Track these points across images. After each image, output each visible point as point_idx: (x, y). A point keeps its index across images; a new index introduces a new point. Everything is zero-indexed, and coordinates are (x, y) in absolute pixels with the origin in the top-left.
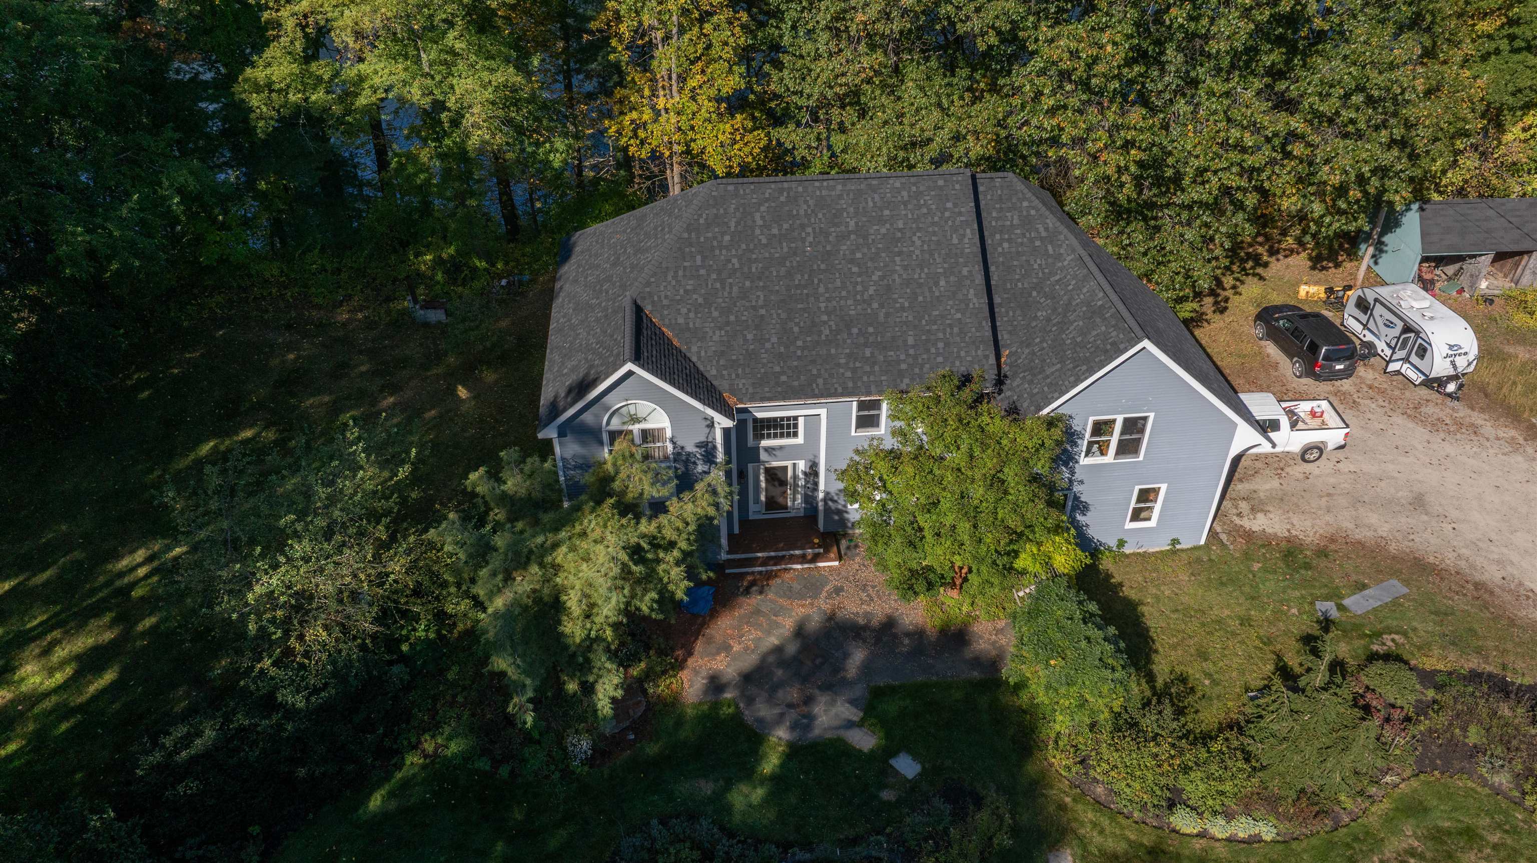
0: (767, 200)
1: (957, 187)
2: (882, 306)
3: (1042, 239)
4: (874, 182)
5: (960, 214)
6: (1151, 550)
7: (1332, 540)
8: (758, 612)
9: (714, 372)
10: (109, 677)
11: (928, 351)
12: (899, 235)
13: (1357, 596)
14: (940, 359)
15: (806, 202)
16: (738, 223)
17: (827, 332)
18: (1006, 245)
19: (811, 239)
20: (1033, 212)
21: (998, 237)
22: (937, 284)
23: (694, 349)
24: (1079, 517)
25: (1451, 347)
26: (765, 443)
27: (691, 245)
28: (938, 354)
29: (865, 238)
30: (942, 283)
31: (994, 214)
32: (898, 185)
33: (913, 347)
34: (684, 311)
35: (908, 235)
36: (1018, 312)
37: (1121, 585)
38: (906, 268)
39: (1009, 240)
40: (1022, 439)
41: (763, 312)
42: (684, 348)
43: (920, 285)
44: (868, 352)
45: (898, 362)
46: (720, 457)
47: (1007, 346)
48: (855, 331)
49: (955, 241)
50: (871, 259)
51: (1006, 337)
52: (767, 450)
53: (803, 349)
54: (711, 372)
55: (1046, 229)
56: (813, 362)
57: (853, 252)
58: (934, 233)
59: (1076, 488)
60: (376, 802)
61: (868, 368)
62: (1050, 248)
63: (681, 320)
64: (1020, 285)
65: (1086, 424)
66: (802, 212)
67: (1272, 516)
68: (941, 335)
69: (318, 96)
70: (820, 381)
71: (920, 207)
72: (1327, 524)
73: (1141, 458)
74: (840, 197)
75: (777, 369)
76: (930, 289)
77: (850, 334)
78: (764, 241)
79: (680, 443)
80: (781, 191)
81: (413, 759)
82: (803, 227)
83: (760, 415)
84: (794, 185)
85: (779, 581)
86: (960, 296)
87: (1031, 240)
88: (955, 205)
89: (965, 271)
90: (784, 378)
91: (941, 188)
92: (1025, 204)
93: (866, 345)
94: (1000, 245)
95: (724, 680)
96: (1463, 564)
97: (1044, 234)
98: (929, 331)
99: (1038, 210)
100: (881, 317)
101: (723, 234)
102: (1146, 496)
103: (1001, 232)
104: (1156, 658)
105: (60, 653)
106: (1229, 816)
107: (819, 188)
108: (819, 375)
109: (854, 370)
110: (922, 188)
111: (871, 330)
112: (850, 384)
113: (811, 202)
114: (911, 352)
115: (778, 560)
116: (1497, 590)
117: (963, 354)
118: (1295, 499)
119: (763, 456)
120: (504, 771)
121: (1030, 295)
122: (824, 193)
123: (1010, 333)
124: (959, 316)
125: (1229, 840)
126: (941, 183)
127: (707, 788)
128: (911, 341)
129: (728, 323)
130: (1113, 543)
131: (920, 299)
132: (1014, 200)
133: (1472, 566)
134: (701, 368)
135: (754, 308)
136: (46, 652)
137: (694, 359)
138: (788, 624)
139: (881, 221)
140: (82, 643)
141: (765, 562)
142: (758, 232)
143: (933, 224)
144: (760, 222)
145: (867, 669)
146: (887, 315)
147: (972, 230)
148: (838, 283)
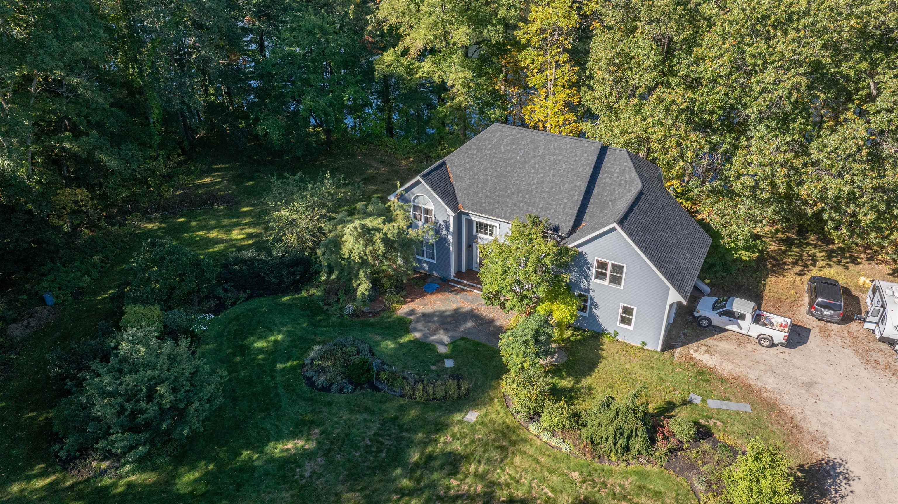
1: (593, 148)
4: (558, 138)
5: (588, 160)
6: (632, 344)
11: (546, 211)
12: (558, 162)
13: (719, 401)
16: (496, 141)
17: (509, 192)
19: (521, 154)
20: (627, 169)
21: (606, 175)
22: (563, 186)
23: (457, 184)
26: (480, 235)
27: (475, 145)
28: (549, 214)
29: (543, 160)
30: (566, 186)
31: (609, 165)
32: (567, 141)
33: (541, 208)
34: (461, 169)
35: (562, 162)
36: (599, 209)
37: (603, 350)
38: (553, 175)
39: (610, 178)
41: (489, 177)
42: (454, 183)
43: (556, 184)
44: (521, 205)
45: (532, 212)
47: (586, 222)
48: (521, 195)
49: (580, 170)
50: (541, 169)
52: (480, 238)
54: (459, 194)
57: (535, 164)
58: (573, 165)
59: (592, 293)
63: (458, 172)
64: (605, 198)
65: (593, 260)
66: (523, 143)
68: (555, 207)
70: (497, 210)
71: (572, 152)
73: (622, 288)
74: (541, 141)
75: (483, 201)
76: (560, 187)
77: (518, 196)
78: (503, 151)
79: (437, 218)
80: (519, 133)
82: (521, 149)
84: (525, 132)
85: (466, 293)
86: (571, 193)
87: (620, 181)
88: (588, 156)
89: (578, 184)
92: (626, 164)
94: (605, 178)
99: (630, 168)
102: (627, 311)
103: (608, 173)
106: (554, 434)
109: (512, 210)
110: (577, 145)
111: (527, 196)
112: (508, 215)
113: (529, 140)
114: (539, 210)
115: (470, 286)
117: (560, 217)
118: (735, 357)
121: (608, 203)
122: (536, 138)
123: (590, 216)
124: (566, 201)
125: (546, 443)
126: (586, 145)
127: (378, 338)
128: (541, 205)
129: (474, 178)
130: (612, 333)
132: (621, 161)
134: (456, 192)
137: (455, 188)
138: (454, 306)
141: (465, 285)
143: (574, 161)
147: (590, 168)
148: (523, 175)
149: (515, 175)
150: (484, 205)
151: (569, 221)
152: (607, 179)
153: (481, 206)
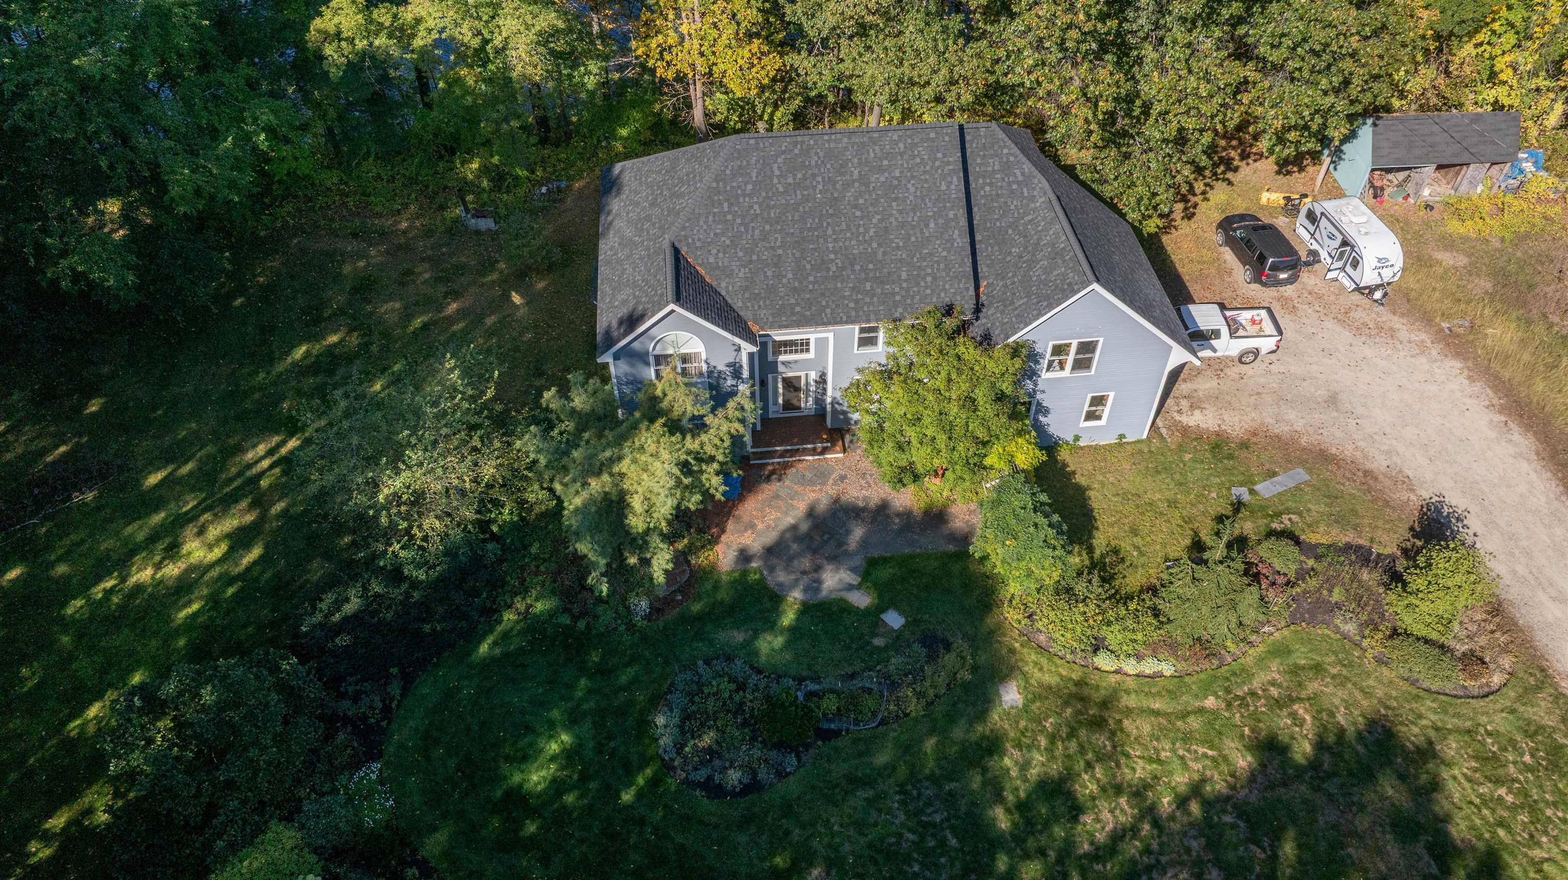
0: (783, 152)
1: (947, 138)
2: (880, 245)
3: (1019, 183)
4: (876, 135)
5: (949, 163)
6: (1102, 443)
7: (1255, 434)
8: (777, 497)
9: (740, 304)
10: (256, 553)
11: (918, 284)
12: (896, 182)
13: (1267, 483)
14: (928, 291)
15: (816, 154)
16: (758, 174)
17: (834, 269)
18: (987, 188)
19: (820, 187)
20: (1012, 159)
21: (981, 181)
22: (927, 226)
23: (723, 284)
24: (1041, 418)
25: (1379, 260)
26: (782, 358)
27: (719, 193)
28: (926, 287)
29: (867, 186)
30: (932, 225)
31: (979, 161)
32: (895, 137)
33: (906, 281)
34: (714, 251)
35: (904, 182)
36: (996, 248)
37: (1074, 473)
38: (900, 212)
39: (991, 184)
40: (991, 365)
41: (780, 251)
42: (714, 284)
43: (913, 227)
44: (868, 286)
45: (894, 294)
46: (746, 374)
47: (986, 278)
48: (857, 267)
49: (944, 187)
50: (872, 205)
51: (985, 269)
52: (783, 363)
53: (814, 283)
54: (737, 304)
55: (1023, 174)
56: (823, 294)
57: (856, 199)
58: (926, 181)
59: (1039, 396)
60: (484, 648)
61: (868, 300)
62: (1025, 190)
63: (712, 260)
64: (998, 224)
65: (1047, 347)
66: (813, 163)
67: (1207, 412)
68: (929, 271)
69: (380, 41)
70: (828, 311)
71: (913, 157)
72: (1253, 420)
73: (1093, 372)
74: (846, 149)
75: (793, 301)
76: (921, 230)
77: (853, 270)
78: (781, 189)
79: (713, 364)
80: (795, 144)
81: (509, 617)
82: (814, 176)
83: (777, 338)
84: (806, 139)
85: (794, 470)
86: (946, 236)
87: (1010, 184)
88: (945, 155)
89: (951, 215)
90: (798, 309)
91: (933, 140)
92: (1006, 151)
93: (866, 280)
94: (983, 188)
95: (751, 553)
96: (1358, 454)
97: (1020, 178)
98: (919, 267)
99: (1016, 157)
100: (880, 257)
101: (746, 183)
102: (1099, 401)
103: (984, 177)
104: (1096, 534)
105: (213, 532)
106: (1139, 658)
107: (828, 141)
108: (827, 306)
109: (857, 301)
110: (916, 141)
111: (871, 266)
112: (853, 313)
113: (821, 154)
114: (904, 285)
115: (793, 453)
116: (1381, 477)
117: (947, 286)
118: (1228, 398)
119: (781, 368)
120: (582, 624)
121: (1007, 232)
122: (832, 145)
123: (988, 266)
124: (945, 253)
125: (1138, 675)
126: (932, 135)
127: (739, 637)
128: (904, 276)
129: (751, 262)
130: (1070, 439)
131: (913, 239)
132: (996, 148)
133: (1366, 457)
134: (729, 301)
135: (773, 248)
136: (201, 532)
137: (723, 293)
138: (801, 507)
139: (881, 170)
140: (230, 524)
141: (783, 454)
142: (775, 181)
143: (925, 172)
144: (777, 172)
145: (864, 543)
146: (885, 253)
147: (958, 178)
148: (844, 226)
149: (830, 232)
151: (967, 289)
153: (793, 314)
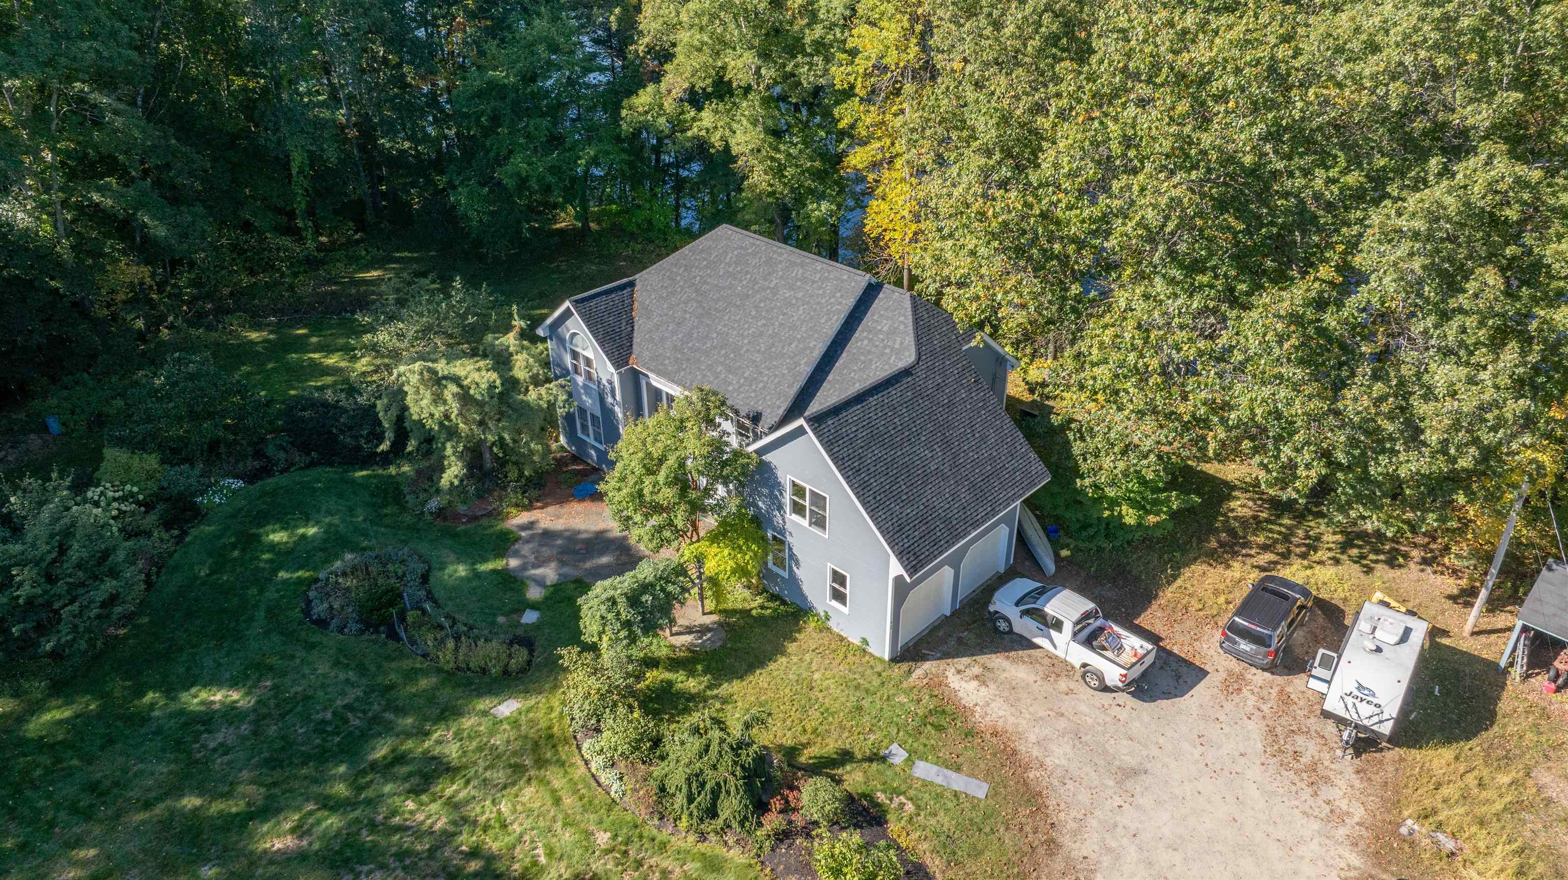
0: (741, 248)
1: (853, 284)
2: (749, 343)
5: (839, 304)
6: (850, 639)
9: (639, 340)
12: (794, 301)
13: (935, 767)
15: (760, 258)
16: (717, 256)
17: (709, 345)
19: (745, 282)
20: (902, 327)
21: (865, 334)
22: (790, 344)
23: (642, 320)
24: (795, 569)
27: (685, 259)
28: (754, 391)
29: (774, 295)
30: (793, 345)
31: (875, 317)
32: (819, 268)
33: (746, 378)
34: (653, 297)
35: (799, 304)
37: (795, 640)
38: (781, 325)
39: (870, 340)
41: (688, 316)
42: (636, 318)
43: (780, 341)
44: (720, 368)
45: (730, 384)
46: (618, 397)
48: (723, 352)
49: (822, 321)
50: (767, 311)
53: (689, 349)
55: (902, 343)
57: (760, 301)
58: (815, 310)
59: (789, 539)
60: (360, 474)
61: (711, 379)
62: (893, 358)
63: (647, 302)
64: (852, 375)
65: (787, 481)
66: (753, 263)
67: (983, 690)
68: (766, 379)
71: (820, 288)
72: (1016, 725)
73: (827, 536)
74: (781, 263)
75: (668, 354)
76: (783, 347)
77: (719, 353)
78: (721, 273)
79: (600, 375)
80: (753, 245)
82: (747, 272)
84: (762, 244)
86: (796, 359)
87: (885, 347)
88: (842, 296)
89: (811, 345)
91: (842, 281)
92: (902, 319)
93: (722, 364)
94: (862, 340)
95: (536, 527)
96: (1070, 824)
98: (761, 373)
99: (907, 326)
100: (742, 352)
101: (705, 260)
102: (839, 578)
106: (612, 765)
108: (684, 370)
109: (704, 376)
110: (831, 276)
111: (732, 356)
113: (763, 259)
114: (742, 381)
116: (1061, 857)
117: (768, 398)
118: (1024, 696)
122: (775, 256)
123: (820, 404)
126: (845, 277)
127: (450, 557)
128: (747, 374)
129: (667, 315)
130: (821, 612)
131: (774, 349)
132: (896, 313)
134: (635, 334)
135: (686, 312)
137: (636, 328)
139: (791, 288)
142: (722, 266)
143: (819, 303)
144: (728, 260)
146: (747, 351)
147: (838, 318)
148: (738, 318)
149: (726, 318)
150: (667, 362)
151: (779, 407)
152: (866, 342)
153: (662, 364)
